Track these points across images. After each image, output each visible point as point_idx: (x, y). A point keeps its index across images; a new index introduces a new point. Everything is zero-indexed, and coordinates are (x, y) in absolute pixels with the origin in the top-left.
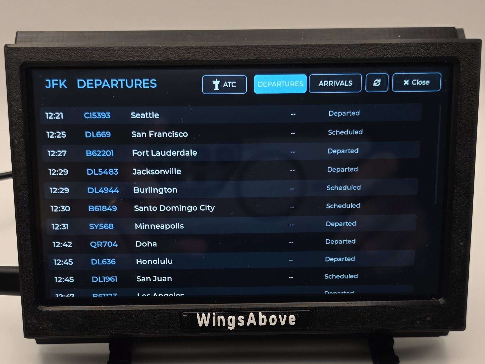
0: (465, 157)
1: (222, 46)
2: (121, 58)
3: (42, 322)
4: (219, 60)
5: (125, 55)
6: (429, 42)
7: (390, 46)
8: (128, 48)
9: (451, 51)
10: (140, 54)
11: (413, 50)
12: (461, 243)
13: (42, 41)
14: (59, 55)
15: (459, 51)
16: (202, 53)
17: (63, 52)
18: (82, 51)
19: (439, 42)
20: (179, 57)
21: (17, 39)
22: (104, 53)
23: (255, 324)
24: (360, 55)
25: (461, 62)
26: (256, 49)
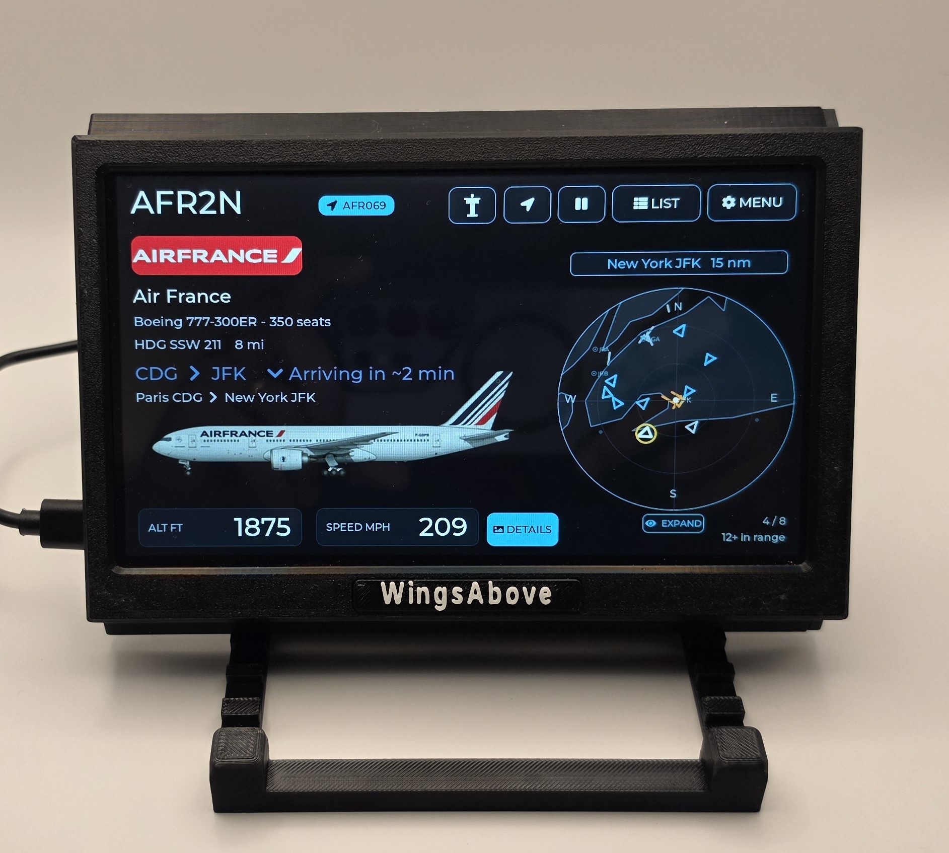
0: (838, 322)
1: (428, 140)
2: (263, 158)
3: (119, 595)
4: (423, 161)
5: (269, 153)
6: (773, 133)
7: (707, 139)
8: (275, 143)
9: (811, 147)
10: (294, 152)
11: (747, 145)
12: (836, 468)
13: (133, 130)
14: (160, 153)
15: (824, 146)
16: (394, 150)
17: (166, 148)
18: (199, 146)
19: (790, 132)
20: (357, 157)
21: (92, 126)
22: (235, 150)
23: (481, 602)
24: (658, 154)
25: (828, 166)
26: (483, 144)
